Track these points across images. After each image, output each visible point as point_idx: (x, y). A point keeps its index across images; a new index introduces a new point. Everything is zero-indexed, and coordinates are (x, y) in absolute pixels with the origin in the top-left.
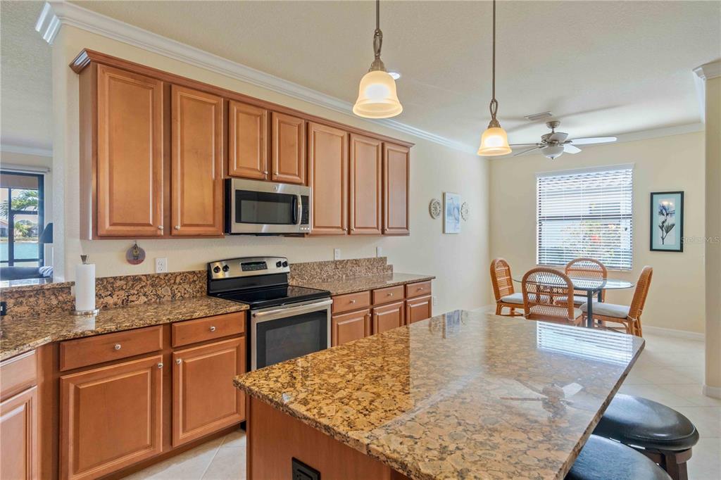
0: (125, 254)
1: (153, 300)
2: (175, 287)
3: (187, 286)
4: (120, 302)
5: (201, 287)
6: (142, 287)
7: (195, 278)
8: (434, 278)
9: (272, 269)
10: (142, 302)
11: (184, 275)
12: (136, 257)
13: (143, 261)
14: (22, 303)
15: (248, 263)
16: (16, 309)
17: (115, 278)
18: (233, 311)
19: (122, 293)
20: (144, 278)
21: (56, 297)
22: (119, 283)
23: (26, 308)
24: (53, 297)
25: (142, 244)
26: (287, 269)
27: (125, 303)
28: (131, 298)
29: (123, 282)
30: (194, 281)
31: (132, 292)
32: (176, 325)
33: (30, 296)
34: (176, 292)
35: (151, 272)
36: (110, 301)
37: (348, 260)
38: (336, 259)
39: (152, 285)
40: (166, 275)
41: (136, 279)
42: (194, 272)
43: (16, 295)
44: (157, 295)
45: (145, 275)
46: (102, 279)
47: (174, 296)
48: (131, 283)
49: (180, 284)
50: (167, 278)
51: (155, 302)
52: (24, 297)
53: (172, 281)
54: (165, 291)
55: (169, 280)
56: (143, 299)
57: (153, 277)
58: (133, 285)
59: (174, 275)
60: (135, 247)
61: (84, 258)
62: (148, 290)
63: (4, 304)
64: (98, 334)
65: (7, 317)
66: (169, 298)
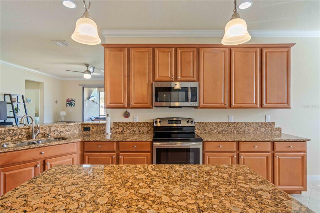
0: (123, 114)
1: (132, 132)
2: (140, 128)
3: (145, 128)
4: (121, 131)
5: (151, 129)
6: (128, 127)
7: (148, 125)
8: (309, 140)
9: (183, 124)
10: (128, 132)
11: (144, 124)
12: (127, 115)
13: (129, 117)
14: (94, 128)
15: (171, 120)
16: (92, 130)
17: (119, 122)
19: (121, 128)
21: (102, 127)
22: (120, 124)
23: (95, 130)
24: (101, 127)
25: (129, 110)
26: (193, 124)
27: (123, 132)
28: (124, 130)
29: (122, 124)
30: (148, 126)
31: (125, 128)
33: (96, 126)
35: (131, 121)
36: (118, 130)
37: (238, 123)
38: (229, 121)
39: (132, 126)
40: (137, 123)
41: (126, 123)
42: (148, 122)
43: (93, 126)
44: (134, 130)
45: (129, 122)
46: (115, 123)
47: (140, 131)
48: (124, 125)
49: (142, 127)
50: (137, 124)
51: (133, 133)
52: (94, 126)
53: (139, 125)
54: (136, 129)
55: (138, 125)
56: (128, 131)
57: (132, 123)
59: (140, 123)
60: (126, 112)
61: (108, 115)
62: (130, 128)
63: (90, 128)
64: (94, 141)
65: (90, 132)
66: (138, 132)
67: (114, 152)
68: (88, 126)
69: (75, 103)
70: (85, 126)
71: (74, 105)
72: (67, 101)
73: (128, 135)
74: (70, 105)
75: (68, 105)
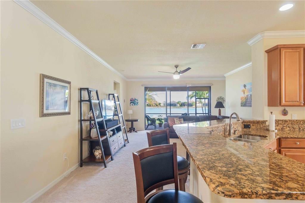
0: (281, 112)
1: (292, 129)
2: (300, 125)
4: (280, 129)
6: (288, 124)
11: (304, 121)
12: (285, 113)
13: (287, 115)
14: (254, 125)
16: (252, 127)
17: (279, 120)
19: (281, 125)
20: (288, 121)
21: (262, 125)
22: (280, 122)
23: (255, 127)
24: (261, 124)
25: (287, 108)
27: (282, 129)
28: (284, 128)
29: (281, 122)
31: (284, 125)
33: (256, 124)
34: (301, 127)
39: (291, 124)
40: (297, 120)
41: (286, 121)
43: (253, 123)
44: (293, 128)
45: (289, 120)
47: (300, 129)
48: (284, 122)
49: (302, 124)
50: (297, 122)
51: (292, 130)
53: (299, 123)
54: (296, 127)
55: (298, 122)
56: (288, 129)
57: (292, 121)
58: (285, 123)
59: (300, 121)
60: (285, 109)
61: (271, 113)
62: (290, 125)
63: (250, 125)
64: (291, 138)
65: (250, 129)
66: (298, 130)
68: (249, 123)
69: (138, 102)
70: (245, 124)
71: (137, 103)
72: (131, 100)
73: (288, 132)
74: (134, 104)
75: (132, 104)
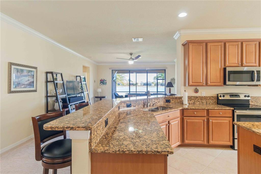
0: (194, 90)
2: (207, 100)
3: (211, 101)
4: (193, 103)
5: (215, 101)
6: (198, 100)
7: (213, 98)
9: (242, 98)
11: (210, 98)
12: (196, 91)
13: (198, 92)
15: (232, 95)
16: (172, 101)
17: (191, 96)
18: (228, 109)
19: (193, 100)
20: (199, 97)
22: (192, 98)
23: (174, 102)
24: (178, 100)
25: (198, 88)
26: (249, 98)
27: (194, 103)
29: (193, 98)
30: (213, 99)
31: (196, 100)
32: (210, 110)
33: (174, 99)
35: (200, 95)
36: (190, 102)
40: (205, 97)
41: (197, 97)
42: (213, 97)
44: (202, 102)
46: (189, 96)
47: (207, 103)
48: (195, 98)
49: (209, 100)
51: (201, 104)
53: (206, 99)
54: (204, 101)
55: (205, 98)
56: (198, 103)
57: (201, 97)
59: (207, 97)
60: (196, 89)
61: (185, 91)
62: (200, 100)
65: (170, 103)
67: (204, 117)
68: (169, 99)
71: (106, 83)
72: (101, 81)
